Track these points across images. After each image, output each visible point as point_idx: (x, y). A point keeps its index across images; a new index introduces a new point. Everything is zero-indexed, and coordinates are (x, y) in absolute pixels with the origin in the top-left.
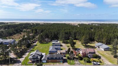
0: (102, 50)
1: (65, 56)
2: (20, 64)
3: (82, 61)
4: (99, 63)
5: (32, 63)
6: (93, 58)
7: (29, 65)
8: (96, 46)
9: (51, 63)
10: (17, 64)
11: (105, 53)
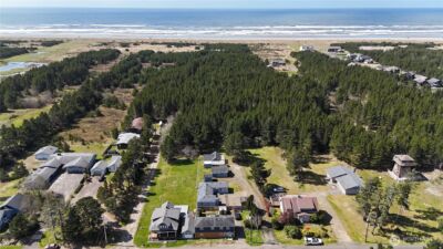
0: (341, 193)
1: (239, 218)
2: (131, 242)
3: (282, 234)
4: (320, 241)
5: (158, 241)
6: (310, 222)
7: (154, 245)
8: (329, 177)
9: (205, 240)
10: (124, 243)
11: (346, 204)
